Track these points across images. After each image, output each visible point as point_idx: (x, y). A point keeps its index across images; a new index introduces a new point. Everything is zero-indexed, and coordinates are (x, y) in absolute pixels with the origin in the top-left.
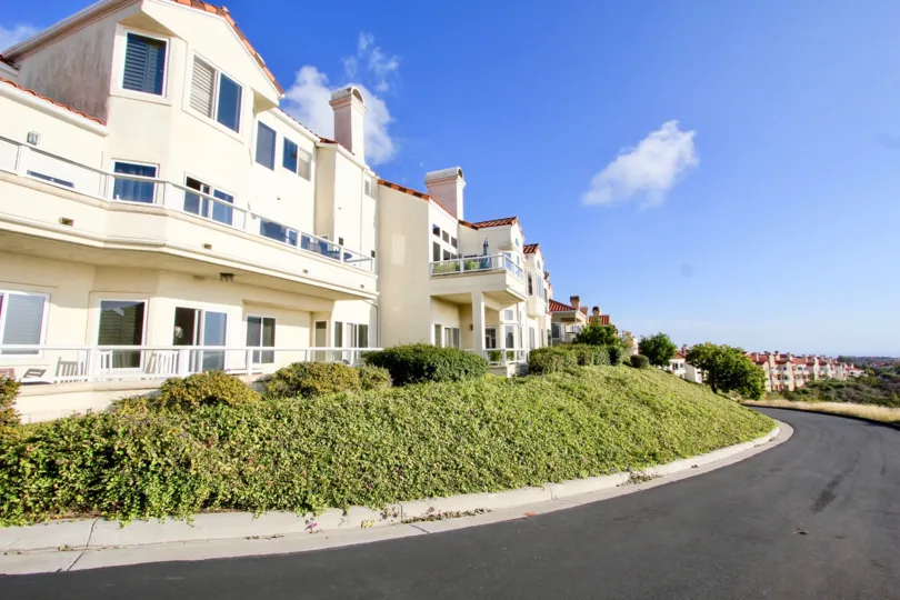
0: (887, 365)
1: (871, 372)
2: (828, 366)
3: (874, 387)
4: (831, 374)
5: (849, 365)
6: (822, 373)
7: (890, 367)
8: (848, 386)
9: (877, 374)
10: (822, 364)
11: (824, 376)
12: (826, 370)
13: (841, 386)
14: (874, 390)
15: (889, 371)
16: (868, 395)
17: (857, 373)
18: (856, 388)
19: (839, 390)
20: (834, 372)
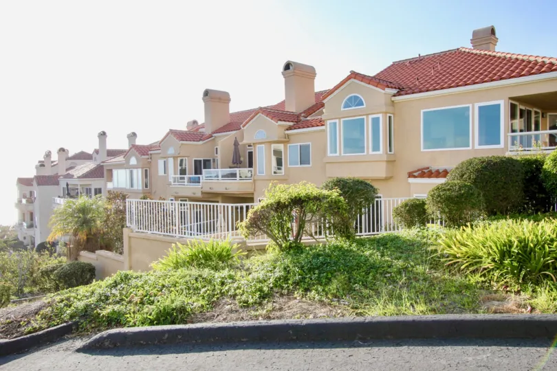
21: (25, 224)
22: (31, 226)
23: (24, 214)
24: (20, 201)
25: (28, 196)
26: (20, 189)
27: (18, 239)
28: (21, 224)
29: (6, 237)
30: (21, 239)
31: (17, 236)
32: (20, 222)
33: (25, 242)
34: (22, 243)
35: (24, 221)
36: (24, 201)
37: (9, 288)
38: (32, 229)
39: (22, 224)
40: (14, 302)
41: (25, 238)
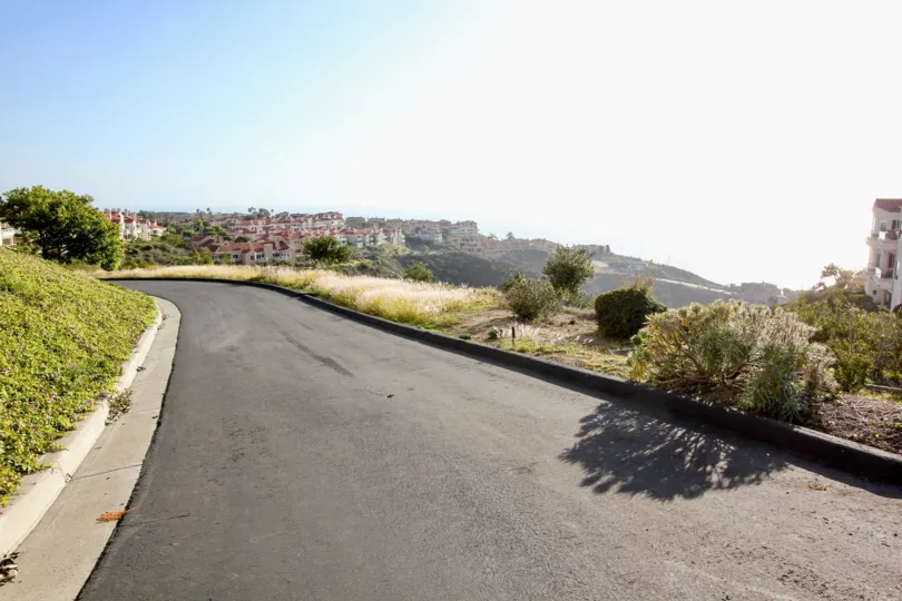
0: (187, 221)
1: (173, 230)
2: (134, 223)
3: (180, 246)
4: (136, 233)
5: (152, 222)
6: (128, 232)
7: (189, 223)
8: (156, 247)
9: (178, 232)
10: (128, 221)
11: (129, 236)
12: (132, 230)
13: (148, 248)
14: (180, 250)
15: (189, 228)
16: (175, 257)
17: (160, 231)
18: (163, 249)
19: (147, 252)
20: (140, 231)
21: (878, 272)
22: (888, 275)
23: (878, 256)
24: (875, 236)
25: (889, 227)
26: (877, 217)
27: (863, 292)
28: (872, 271)
29: (846, 287)
30: (868, 292)
31: (863, 287)
32: (871, 267)
33: (875, 298)
34: (870, 299)
35: (878, 265)
36: (882, 235)
37: (866, 366)
38: (889, 280)
39: (874, 270)
40: (868, 388)
41: (875, 292)
